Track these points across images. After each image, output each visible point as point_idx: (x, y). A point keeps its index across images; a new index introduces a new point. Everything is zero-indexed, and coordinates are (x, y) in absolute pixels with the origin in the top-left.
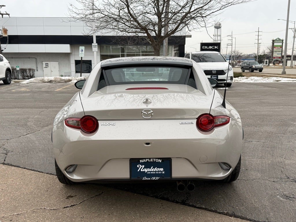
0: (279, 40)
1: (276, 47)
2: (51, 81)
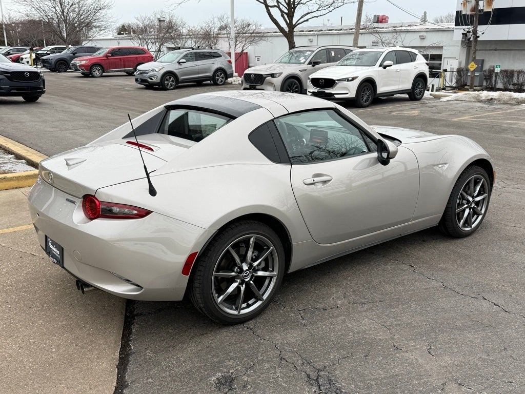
2: (492, 99)
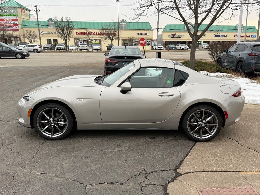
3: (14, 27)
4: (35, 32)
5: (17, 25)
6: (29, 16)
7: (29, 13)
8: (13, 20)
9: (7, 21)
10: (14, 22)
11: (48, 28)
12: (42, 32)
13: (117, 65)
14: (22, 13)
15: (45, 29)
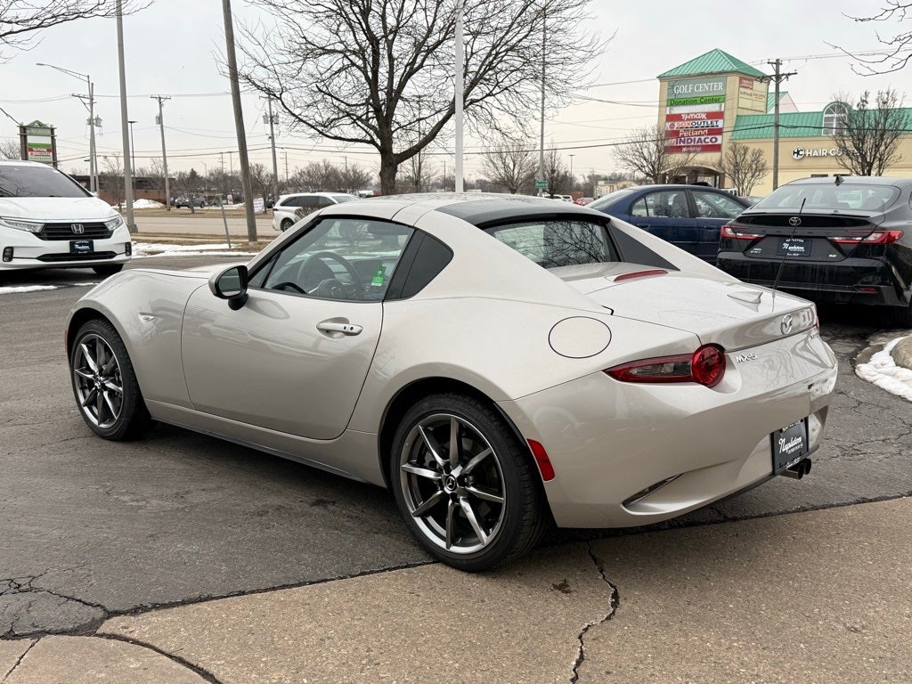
0: (41, 126)
1: (34, 149)
3: (707, 140)
4: (760, 153)
5: (719, 132)
6: (764, 100)
7: (765, 90)
8: (710, 115)
9: (691, 120)
10: (709, 122)
11: (821, 136)
12: (798, 153)
13: (756, 250)
14: (741, 89)
15: (813, 139)
